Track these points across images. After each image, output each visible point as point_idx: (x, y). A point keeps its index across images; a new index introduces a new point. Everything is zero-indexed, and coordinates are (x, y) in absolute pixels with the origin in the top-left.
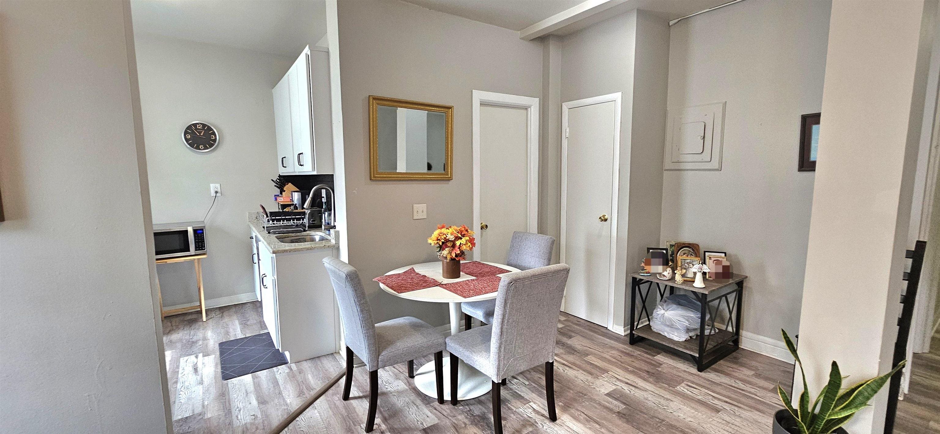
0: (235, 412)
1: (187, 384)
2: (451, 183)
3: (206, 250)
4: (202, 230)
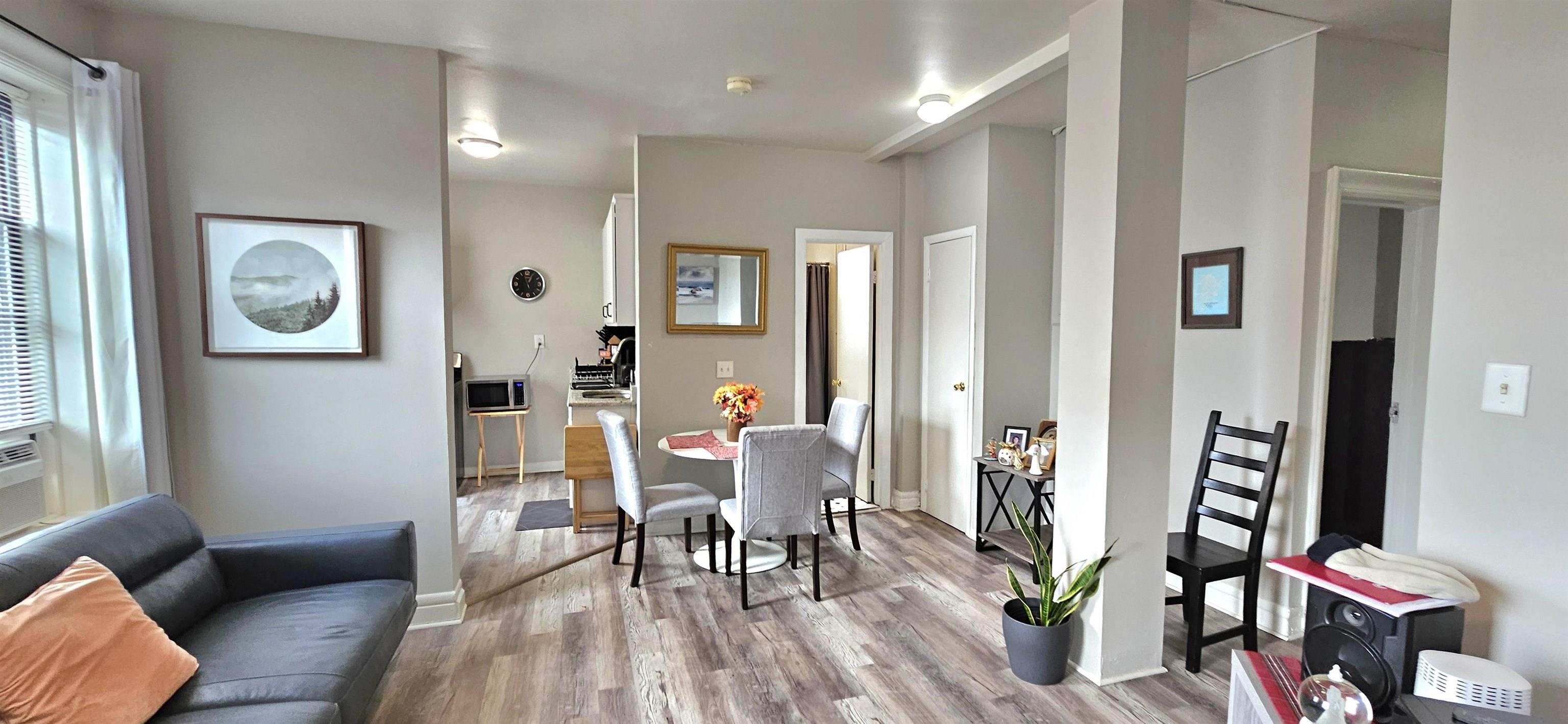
0: (518, 554)
1: (487, 530)
2: (765, 337)
3: (526, 405)
4: (522, 383)
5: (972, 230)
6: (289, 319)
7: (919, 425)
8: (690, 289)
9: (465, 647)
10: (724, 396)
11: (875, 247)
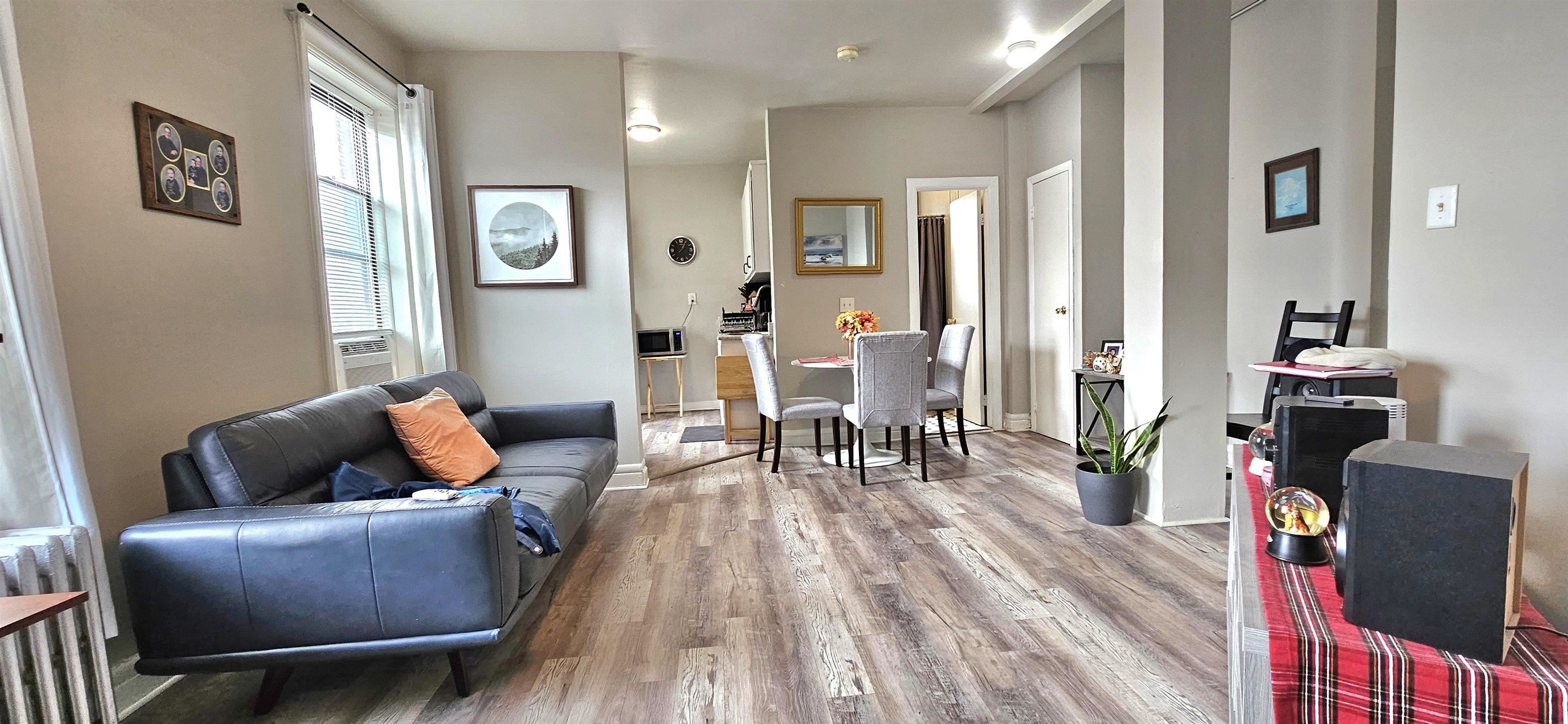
0: (683, 452)
1: (660, 442)
2: (882, 276)
3: (683, 351)
4: (680, 332)
5: (1068, 165)
6: (525, 259)
7: (1027, 352)
8: (821, 257)
9: (651, 499)
10: (845, 320)
11: (982, 191)
